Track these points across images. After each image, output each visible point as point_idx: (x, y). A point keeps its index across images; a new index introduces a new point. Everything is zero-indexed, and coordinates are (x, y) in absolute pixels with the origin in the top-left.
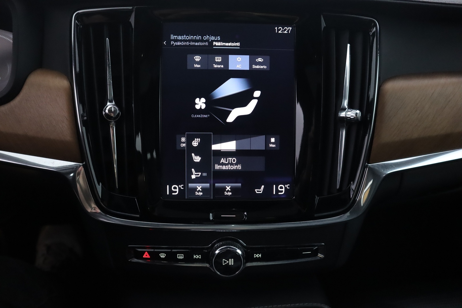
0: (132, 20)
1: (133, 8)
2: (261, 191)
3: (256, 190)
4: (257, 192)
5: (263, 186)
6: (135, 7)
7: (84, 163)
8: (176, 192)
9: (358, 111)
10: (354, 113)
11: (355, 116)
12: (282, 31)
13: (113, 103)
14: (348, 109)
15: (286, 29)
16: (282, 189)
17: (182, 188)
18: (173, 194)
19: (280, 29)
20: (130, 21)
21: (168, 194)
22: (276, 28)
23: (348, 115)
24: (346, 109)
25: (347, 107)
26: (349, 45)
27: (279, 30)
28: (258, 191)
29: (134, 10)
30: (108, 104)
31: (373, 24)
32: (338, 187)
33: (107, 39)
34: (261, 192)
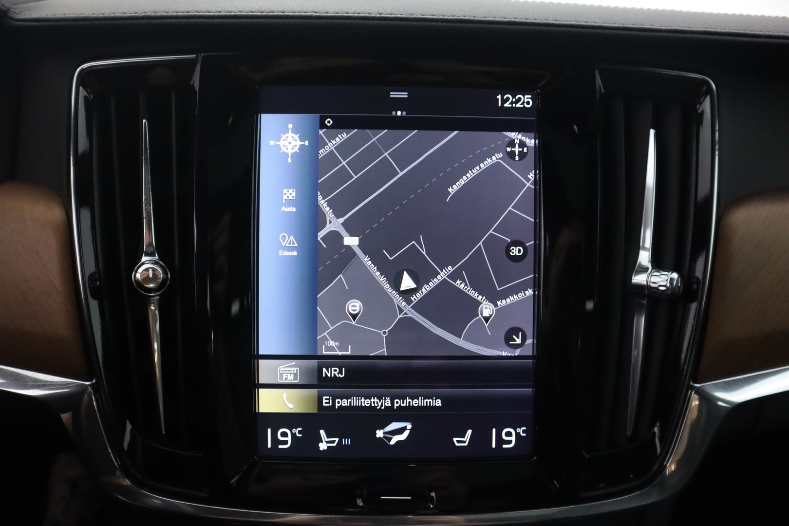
0: (196, 82)
1: (197, 57)
2: (464, 442)
3: (455, 440)
4: (457, 444)
5: (470, 432)
6: (202, 55)
7: (94, 381)
8: (286, 442)
9: (675, 275)
10: (667, 280)
11: (668, 285)
12: (512, 103)
13: (156, 256)
14: (652, 269)
15: (520, 99)
16: (511, 436)
17: (298, 435)
18: (280, 447)
19: (508, 99)
20: (192, 83)
21: (269, 446)
22: (499, 97)
23: (653, 283)
24: (648, 269)
25: (649, 266)
26: (652, 132)
27: (504, 101)
28: (458, 442)
29: (200, 60)
30: (144, 259)
31: (705, 88)
32: (629, 432)
33: (144, 121)
34: (466, 444)
